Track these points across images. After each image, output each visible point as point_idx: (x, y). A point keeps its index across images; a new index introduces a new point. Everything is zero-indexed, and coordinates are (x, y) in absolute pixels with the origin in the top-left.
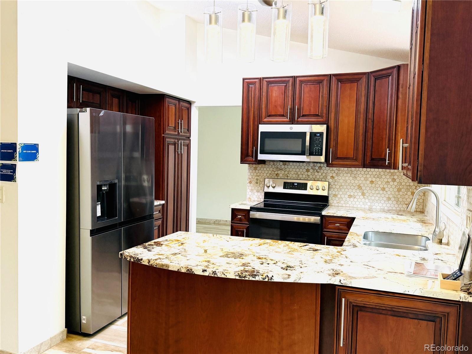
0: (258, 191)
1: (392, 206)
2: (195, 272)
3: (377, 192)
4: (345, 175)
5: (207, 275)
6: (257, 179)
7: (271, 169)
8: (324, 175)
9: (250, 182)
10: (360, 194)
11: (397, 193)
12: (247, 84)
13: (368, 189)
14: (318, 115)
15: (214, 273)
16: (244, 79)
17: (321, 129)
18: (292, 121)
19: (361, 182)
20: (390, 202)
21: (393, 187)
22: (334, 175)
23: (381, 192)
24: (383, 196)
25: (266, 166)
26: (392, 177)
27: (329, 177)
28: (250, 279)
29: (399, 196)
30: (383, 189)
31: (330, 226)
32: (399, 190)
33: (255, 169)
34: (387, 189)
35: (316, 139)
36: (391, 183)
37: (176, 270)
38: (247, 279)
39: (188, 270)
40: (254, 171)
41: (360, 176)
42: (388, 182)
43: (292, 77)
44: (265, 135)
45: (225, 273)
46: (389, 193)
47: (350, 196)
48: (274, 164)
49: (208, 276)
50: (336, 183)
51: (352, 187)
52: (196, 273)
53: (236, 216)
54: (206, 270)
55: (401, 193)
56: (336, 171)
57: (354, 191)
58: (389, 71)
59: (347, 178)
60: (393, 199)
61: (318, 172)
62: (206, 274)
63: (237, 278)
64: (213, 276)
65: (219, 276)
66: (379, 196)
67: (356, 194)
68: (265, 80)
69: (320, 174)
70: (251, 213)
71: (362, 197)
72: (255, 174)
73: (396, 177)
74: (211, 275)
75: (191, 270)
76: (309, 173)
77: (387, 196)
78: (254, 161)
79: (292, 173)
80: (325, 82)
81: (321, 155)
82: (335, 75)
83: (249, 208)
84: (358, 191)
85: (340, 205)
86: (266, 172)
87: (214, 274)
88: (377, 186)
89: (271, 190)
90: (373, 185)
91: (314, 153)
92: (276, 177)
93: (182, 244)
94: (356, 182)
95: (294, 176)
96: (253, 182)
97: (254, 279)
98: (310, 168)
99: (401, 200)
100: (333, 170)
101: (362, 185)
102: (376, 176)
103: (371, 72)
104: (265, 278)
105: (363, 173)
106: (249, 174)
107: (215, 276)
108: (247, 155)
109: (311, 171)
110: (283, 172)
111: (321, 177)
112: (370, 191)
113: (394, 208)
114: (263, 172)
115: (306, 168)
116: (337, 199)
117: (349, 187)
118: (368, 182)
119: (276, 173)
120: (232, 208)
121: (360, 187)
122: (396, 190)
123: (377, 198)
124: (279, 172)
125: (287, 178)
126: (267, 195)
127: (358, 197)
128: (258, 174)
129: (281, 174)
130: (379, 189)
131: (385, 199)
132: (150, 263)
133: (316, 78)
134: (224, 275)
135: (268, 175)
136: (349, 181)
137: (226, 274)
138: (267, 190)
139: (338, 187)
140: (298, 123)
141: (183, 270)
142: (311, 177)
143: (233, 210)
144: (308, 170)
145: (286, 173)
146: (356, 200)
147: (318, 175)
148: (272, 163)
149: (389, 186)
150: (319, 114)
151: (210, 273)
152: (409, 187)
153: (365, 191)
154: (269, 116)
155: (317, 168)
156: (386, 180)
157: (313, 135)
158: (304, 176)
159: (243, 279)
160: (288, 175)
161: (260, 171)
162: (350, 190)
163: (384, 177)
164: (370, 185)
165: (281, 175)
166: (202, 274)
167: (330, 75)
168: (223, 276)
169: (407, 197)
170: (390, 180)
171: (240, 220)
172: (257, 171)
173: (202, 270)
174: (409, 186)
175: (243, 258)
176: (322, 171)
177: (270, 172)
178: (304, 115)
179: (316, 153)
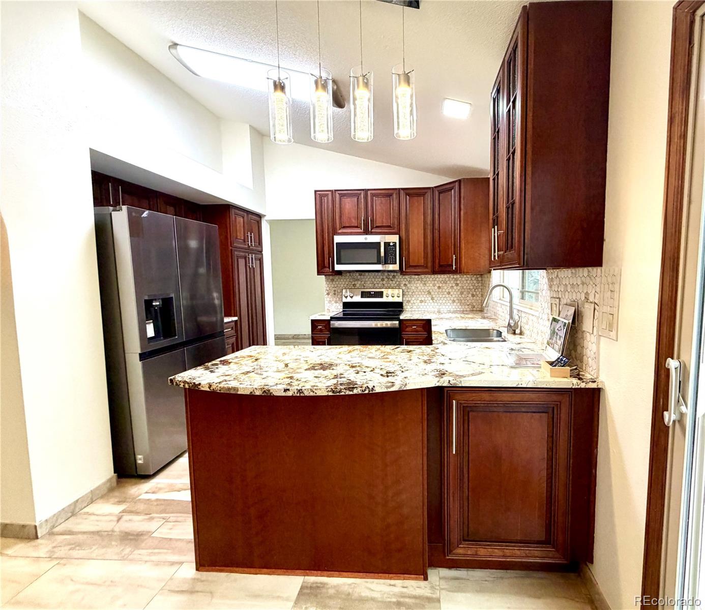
0: (336, 302)
1: (457, 307)
2: (274, 393)
3: (444, 296)
4: (416, 282)
5: (291, 395)
6: (335, 291)
7: (348, 280)
8: (397, 283)
9: (328, 294)
10: (430, 298)
11: (460, 296)
12: (320, 196)
13: (436, 293)
14: (389, 227)
15: (300, 391)
16: (316, 191)
17: (394, 239)
18: (366, 232)
19: (430, 288)
20: (455, 304)
21: (457, 290)
22: (407, 283)
23: (447, 296)
24: (449, 299)
25: (343, 277)
26: (455, 282)
27: (402, 285)
28: (347, 393)
29: (462, 299)
30: (449, 293)
31: (407, 329)
32: (462, 293)
33: (333, 280)
34: (452, 293)
35: (390, 248)
36: (455, 288)
37: (249, 393)
38: (343, 393)
39: (265, 391)
40: (331, 283)
41: (429, 282)
42: (452, 287)
43: (363, 190)
44: (341, 245)
45: (314, 390)
46: (454, 296)
47: (421, 302)
48: (350, 275)
49: (292, 396)
50: (409, 290)
51: (423, 293)
52: (276, 394)
53: (317, 327)
54: (288, 390)
55: (463, 296)
56: (409, 279)
57: (425, 296)
58: (452, 185)
59: (418, 285)
60: (457, 301)
61: (392, 281)
62: (290, 394)
63: (331, 394)
64: (298, 395)
65: (306, 395)
66: (445, 299)
67: (426, 299)
68: (337, 192)
69: (394, 282)
70: (332, 322)
71: (431, 301)
72: (333, 286)
73: (458, 282)
74: (296, 394)
75: (269, 391)
76: (384, 282)
77: (452, 299)
78: (331, 272)
79: (369, 283)
80: (394, 196)
81: (396, 263)
82: (403, 189)
83: (329, 318)
84: (428, 296)
85: (413, 310)
86: (344, 283)
87: (300, 393)
88: (444, 290)
89: (349, 300)
90: (440, 290)
91: (389, 262)
92: (353, 287)
93: (256, 360)
94: (426, 288)
95: (370, 285)
96: (331, 294)
97: (351, 393)
98: (384, 277)
99: (463, 301)
100: (405, 278)
101: (431, 291)
102: (442, 282)
103: (435, 187)
104: (365, 390)
105: (431, 279)
106: (326, 286)
107: (301, 395)
108: (324, 267)
109: (386, 280)
110: (359, 282)
111: (395, 285)
112: (438, 296)
113: (458, 309)
114: (340, 283)
115: (381, 277)
116: (410, 304)
117: (420, 293)
118: (436, 288)
119: (353, 283)
120: (312, 320)
121: (429, 293)
122: (459, 293)
123: (444, 301)
124: (356, 283)
125: (363, 287)
126: (346, 305)
127: (428, 301)
128: (336, 286)
129: (358, 284)
130: (445, 293)
131: (451, 302)
133: (387, 192)
134: (313, 392)
135: (345, 285)
136: (419, 288)
137: (316, 392)
138: (345, 300)
139: (410, 293)
140: (372, 233)
141: (258, 393)
142: (386, 285)
143: (313, 322)
144: (383, 280)
145: (363, 283)
146: (426, 304)
147: (392, 283)
148: (348, 274)
149: (453, 290)
150: (392, 226)
151: (294, 392)
152: (469, 290)
153: (434, 296)
154: (344, 227)
155: (391, 277)
156: (450, 285)
157: (387, 244)
158: (380, 285)
159: (338, 394)
160: (365, 285)
161: (337, 283)
162: (422, 296)
163: (448, 282)
164: (438, 290)
165: (358, 285)
166: (284, 394)
167: (399, 189)
168: (312, 394)
169: (468, 298)
170: (454, 285)
171: (321, 330)
172: (334, 283)
173: (283, 390)
174: (470, 289)
175: (333, 369)
176: (396, 280)
177: (347, 283)
178: (377, 227)
179: (390, 262)
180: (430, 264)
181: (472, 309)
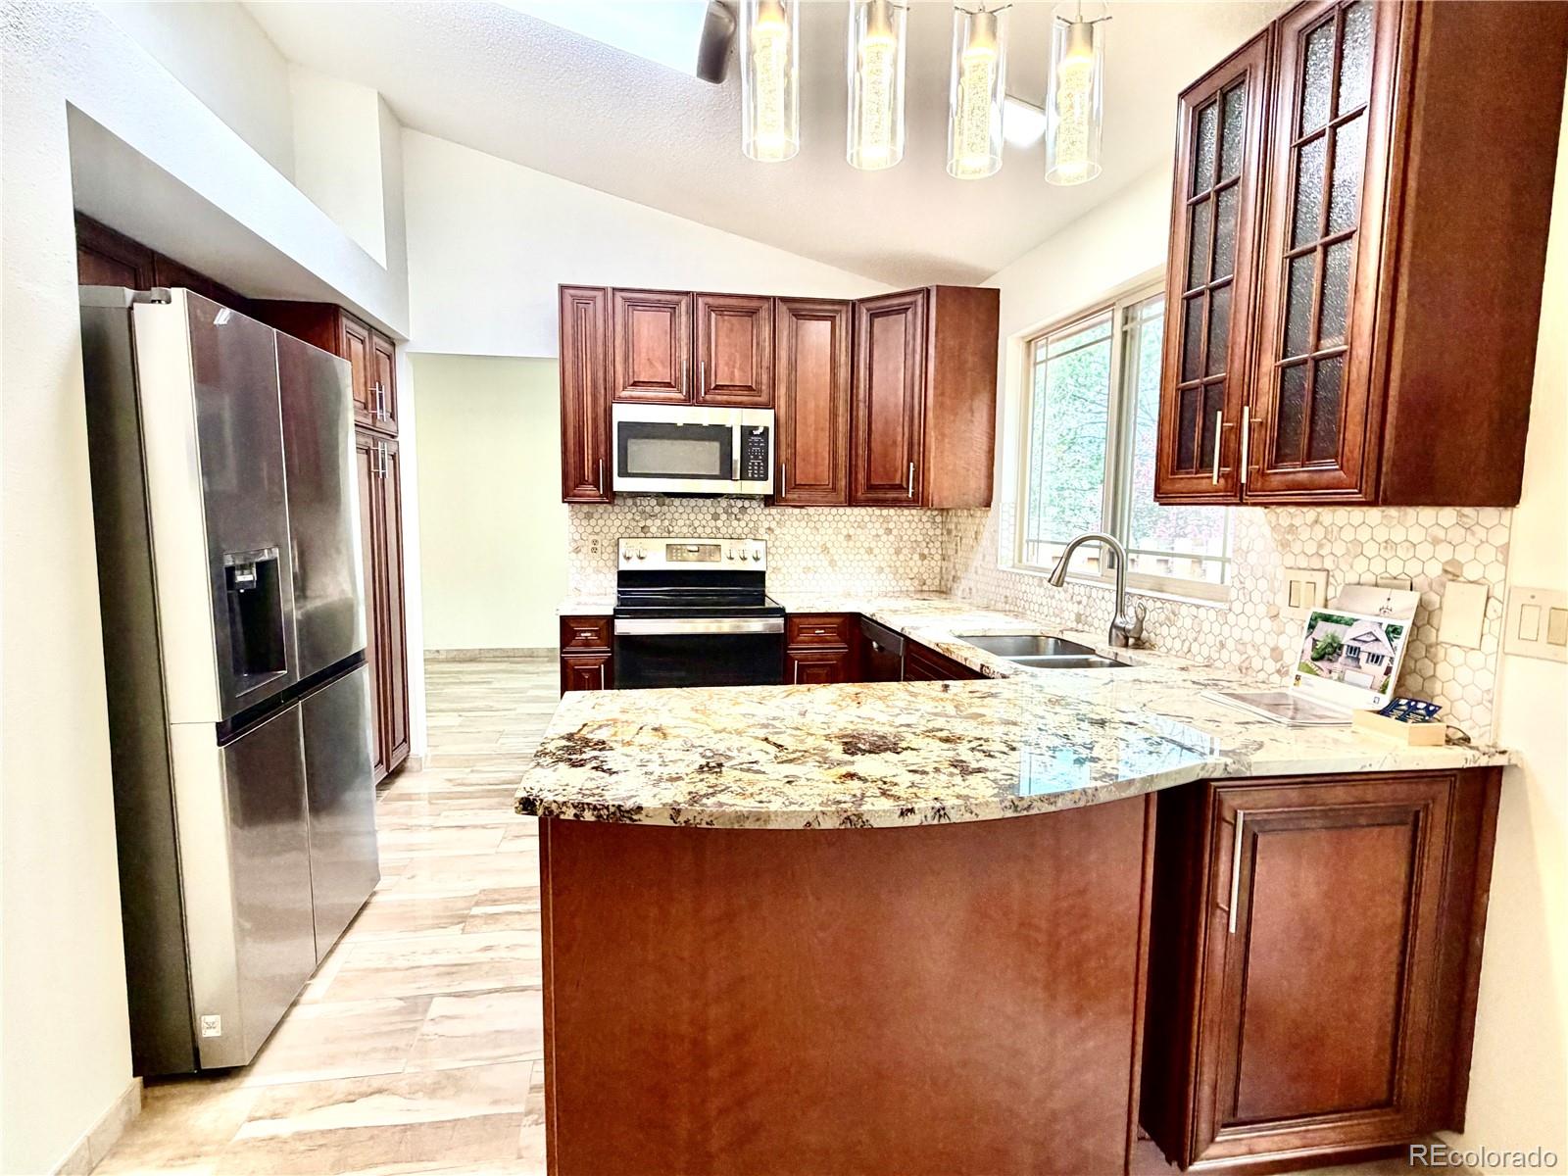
0: (598, 571)
1: (887, 583)
2: (872, 822)
3: (858, 557)
4: (796, 524)
5: (916, 823)
6: (595, 542)
7: (629, 516)
8: (751, 525)
9: (577, 550)
10: (826, 563)
11: (894, 558)
12: (574, 300)
13: (841, 551)
14: (749, 388)
15: (940, 812)
16: (563, 288)
17: (763, 419)
18: (692, 399)
19: (826, 538)
20: (883, 576)
21: (888, 544)
22: (773, 525)
23: (866, 557)
24: (869, 564)
25: (617, 509)
26: (885, 525)
27: (762, 531)
28: (1043, 811)
29: (898, 564)
30: (870, 551)
31: (802, 637)
32: (898, 552)
33: (589, 516)
34: (876, 551)
35: (753, 442)
36: (884, 538)
37: (800, 826)
38: (1033, 812)
39: (848, 818)
40: (585, 523)
41: (826, 524)
42: (877, 535)
43: (687, 293)
44: (631, 430)
45: (973, 808)
46: (880, 557)
47: (806, 570)
48: (635, 504)
49: (921, 827)
50: (777, 543)
51: (811, 550)
52: (877, 823)
53: (575, 633)
54: (912, 811)
55: (902, 557)
56: (777, 517)
57: (814, 557)
58: (908, 299)
59: (800, 531)
60: (887, 570)
61: (739, 520)
62: (913, 820)
63: (1010, 814)
64: (936, 822)
65: (953, 820)
66: (861, 564)
67: (818, 563)
68: (618, 295)
69: (743, 523)
70: (617, 622)
71: (829, 569)
72: (589, 529)
73: (891, 525)
74: (930, 821)
75: (859, 816)
76: (719, 523)
77: (876, 564)
78: (601, 496)
79: (681, 523)
80: (764, 314)
81: (766, 478)
82: (784, 300)
83: (611, 613)
84: (821, 556)
85: (788, 589)
86: (617, 523)
87: (940, 816)
88: (858, 544)
89: (635, 565)
90: (851, 544)
91: (750, 475)
92: (643, 535)
94: (818, 538)
95: (685, 530)
96: (584, 550)
97: (1053, 808)
98: (720, 511)
99: (901, 571)
100: (770, 514)
101: (829, 545)
102: (856, 525)
103: (862, 301)
104: (1080, 799)
105: (830, 518)
106: (573, 528)
107: (943, 821)
108: (582, 481)
109: (724, 517)
110: (658, 522)
111: (746, 530)
112: (844, 557)
113: (890, 589)
114: (609, 523)
115: (712, 510)
116: (780, 576)
117: (803, 550)
118: (841, 538)
119: (642, 524)
120: (561, 617)
121: (825, 549)
122: (892, 551)
123: (858, 570)
124: (649, 522)
125: (666, 535)
126: (626, 578)
127: (821, 570)
128: (597, 529)
129: (654, 526)
130: (862, 551)
131: (873, 570)
132: (681, 819)
133: (745, 303)
134: (972, 813)
135: (622, 530)
136: (803, 538)
137: (975, 811)
138: (625, 566)
139: (781, 551)
140: (704, 403)
141: (828, 824)
142: (723, 530)
143: (565, 621)
144: (716, 517)
145: (666, 523)
146: (817, 576)
147: (738, 527)
148: (630, 502)
149: (880, 544)
150: (754, 387)
151: (926, 817)
152: (915, 545)
153: (836, 558)
154: (635, 384)
155: (735, 510)
156: (874, 532)
157: (747, 432)
158: (708, 530)
159: (1025, 813)
160: (671, 529)
161: (601, 522)
162: (807, 557)
163: (870, 525)
164: (845, 544)
165: (653, 530)
166: (899, 822)
167: (774, 298)
168: (968, 817)
169: (911, 563)
170: (881, 532)
171: (587, 643)
172: (593, 522)
173: (899, 812)
174: (916, 541)
176: (747, 518)
177: (625, 523)
178: (717, 387)
179: (753, 473)
180: (842, 483)
181: (920, 588)
